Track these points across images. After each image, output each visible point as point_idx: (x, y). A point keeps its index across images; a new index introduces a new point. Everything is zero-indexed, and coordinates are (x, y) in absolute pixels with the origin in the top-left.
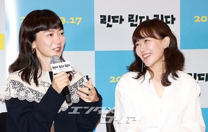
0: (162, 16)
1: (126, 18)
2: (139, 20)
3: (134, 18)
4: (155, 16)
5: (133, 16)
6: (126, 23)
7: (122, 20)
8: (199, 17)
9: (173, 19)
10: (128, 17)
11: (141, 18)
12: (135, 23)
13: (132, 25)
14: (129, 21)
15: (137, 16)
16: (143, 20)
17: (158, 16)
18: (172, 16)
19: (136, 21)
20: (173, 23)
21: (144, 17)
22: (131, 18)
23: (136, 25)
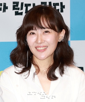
0: (50, 3)
1: (10, 6)
2: (24, 8)
3: (19, 6)
4: (42, 3)
5: (18, 3)
6: (10, 11)
7: (6, 8)
9: (63, 7)
10: (13, 4)
11: (27, 5)
12: (20, 11)
13: (17, 13)
14: (14, 9)
15: (22, 4)
16: (29, 8)
17: (45, 3)
18: (61, 3)
19: (22, 9)
20: (62, 11)
21: (30, 5)
22: (15, 5)
23: (21, 14)
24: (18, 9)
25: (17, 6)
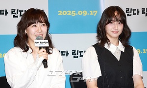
2: (19, 13)
3: (16, 12)
5: (15, 10)
6: (10, 15)
7: (7, 13)
8: (61, 12)
10: (11, 11)
11: (21, 11)
12: (16, 15)
13: (14, 16)
14: (12, 13)
15: (18, 10)
16: (22, 13)
19: (17, 14)
21: (23, 11)
22: (13, 11)
23: (17, 17)
24: (15, 14)
25: (14, 11)
